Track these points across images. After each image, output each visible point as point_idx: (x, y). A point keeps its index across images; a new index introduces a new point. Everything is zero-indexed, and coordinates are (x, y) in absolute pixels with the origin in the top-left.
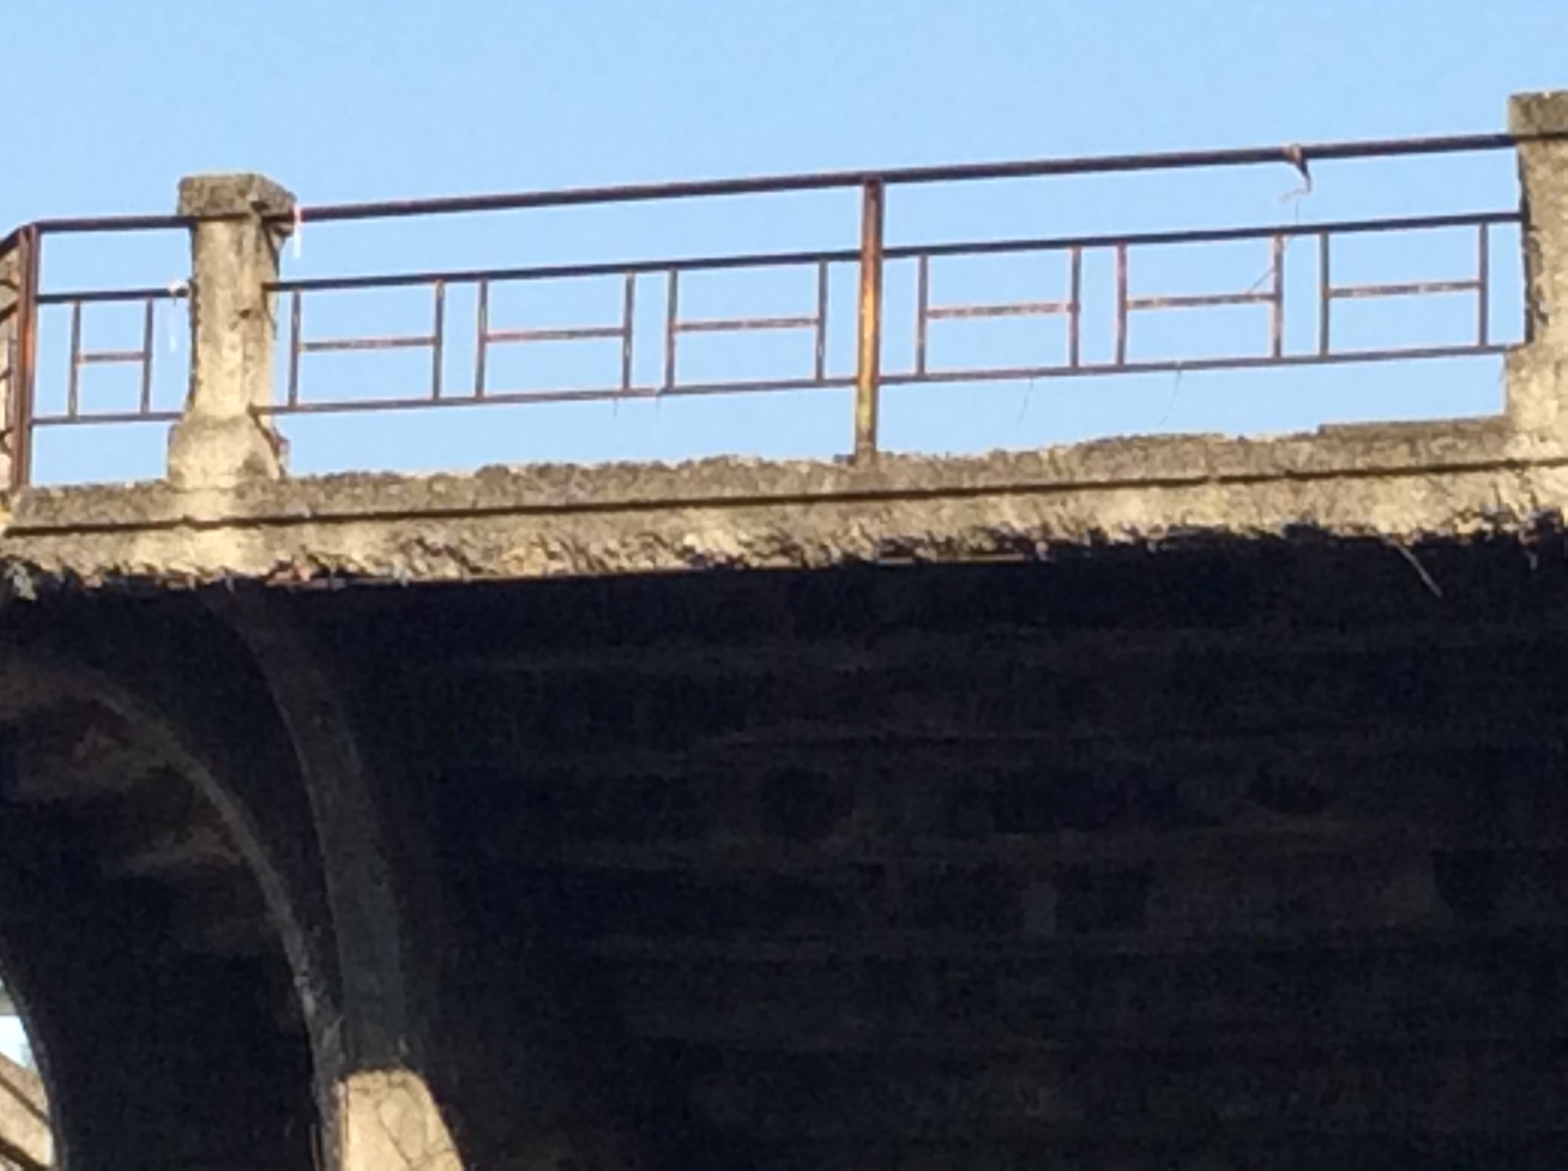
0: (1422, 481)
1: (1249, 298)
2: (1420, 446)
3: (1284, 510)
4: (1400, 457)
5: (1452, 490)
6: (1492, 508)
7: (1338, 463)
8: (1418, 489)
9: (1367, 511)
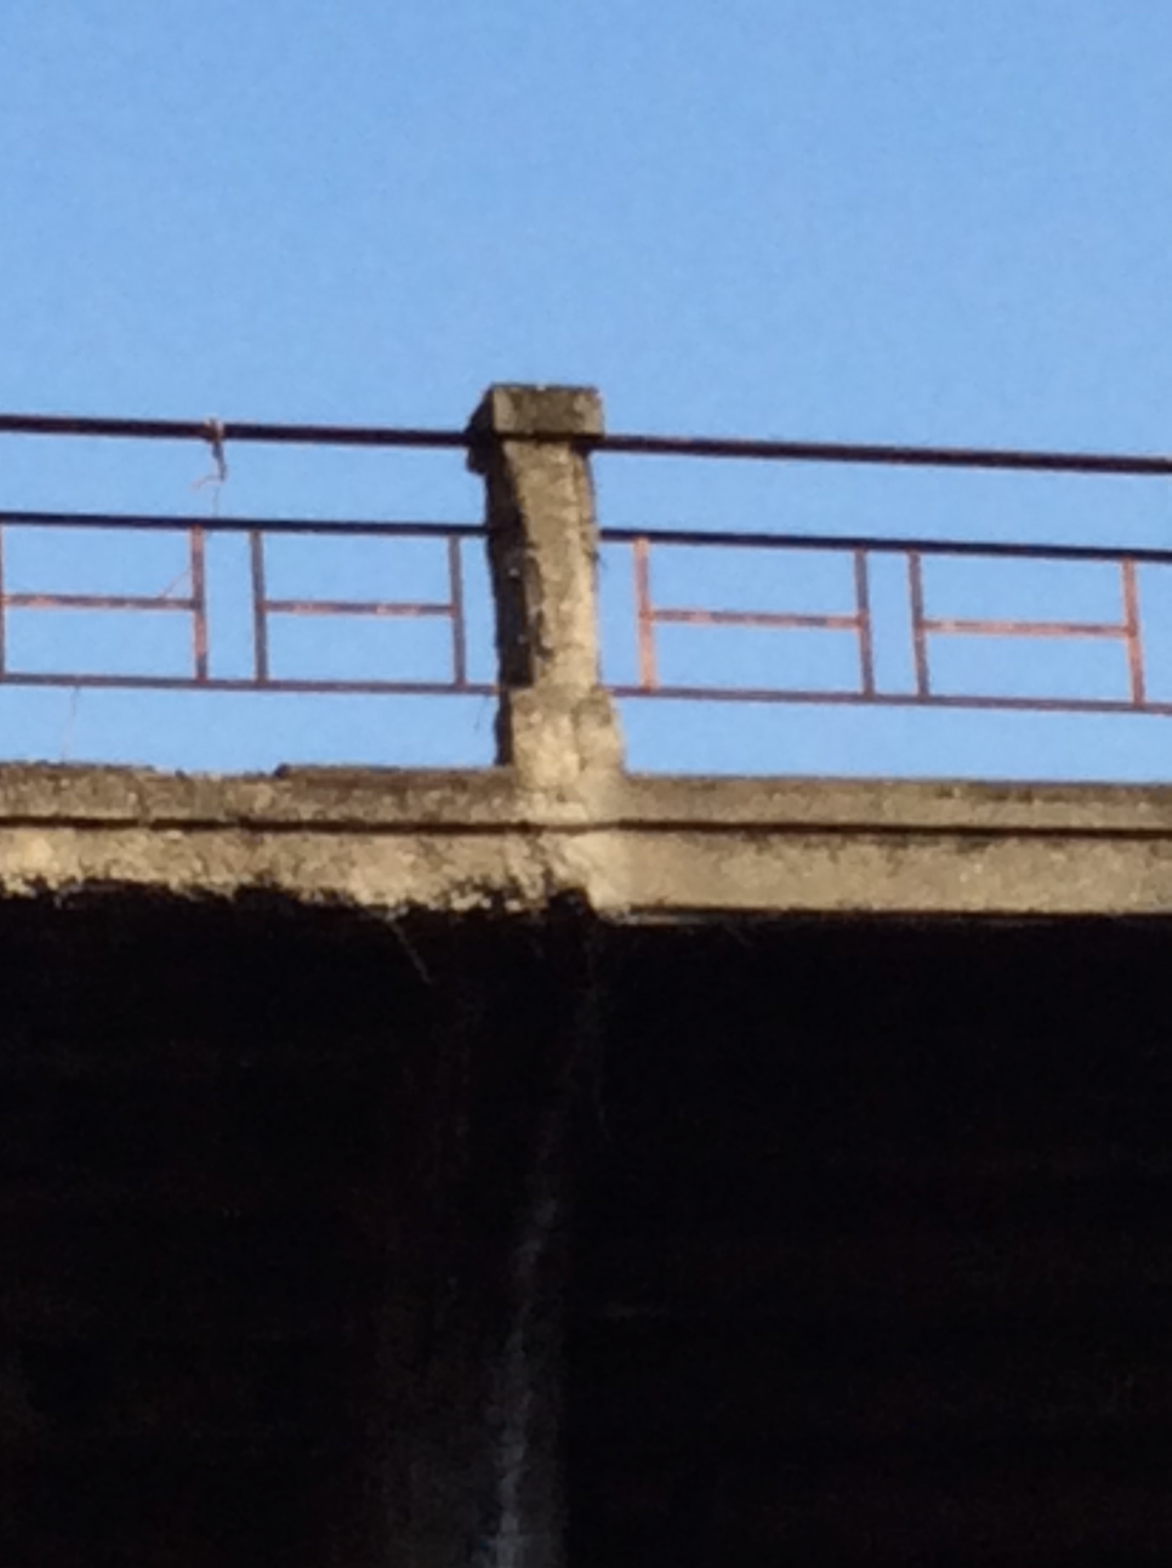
0: (410, 841)
1: (159, 603)
2: (410, 795)
3: (238, 867)
4: (386, 810)
5: (450, 855)
6: (498, 880)
7: (307, 812)
8: (407, 852)
9: (343, 875)
